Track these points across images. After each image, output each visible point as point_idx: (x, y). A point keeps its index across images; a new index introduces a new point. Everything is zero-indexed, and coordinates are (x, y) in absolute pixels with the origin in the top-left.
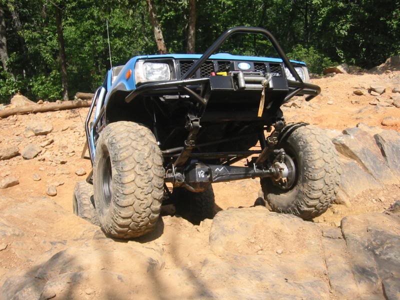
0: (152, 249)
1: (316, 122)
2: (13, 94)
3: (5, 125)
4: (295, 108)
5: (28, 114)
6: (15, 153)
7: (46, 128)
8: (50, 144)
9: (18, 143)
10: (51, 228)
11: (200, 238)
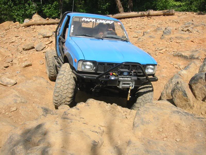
0: (96, 132)
1: (201, 42)
2: (34, 14)
3: (28, 31)
4: (188, 32)
5: (40, 25)
6: (32, 47)
7: (49, 34)
8: (50, 43)
9: (34, 41)
10: (43, 98)
11: (128, 124)
